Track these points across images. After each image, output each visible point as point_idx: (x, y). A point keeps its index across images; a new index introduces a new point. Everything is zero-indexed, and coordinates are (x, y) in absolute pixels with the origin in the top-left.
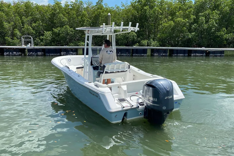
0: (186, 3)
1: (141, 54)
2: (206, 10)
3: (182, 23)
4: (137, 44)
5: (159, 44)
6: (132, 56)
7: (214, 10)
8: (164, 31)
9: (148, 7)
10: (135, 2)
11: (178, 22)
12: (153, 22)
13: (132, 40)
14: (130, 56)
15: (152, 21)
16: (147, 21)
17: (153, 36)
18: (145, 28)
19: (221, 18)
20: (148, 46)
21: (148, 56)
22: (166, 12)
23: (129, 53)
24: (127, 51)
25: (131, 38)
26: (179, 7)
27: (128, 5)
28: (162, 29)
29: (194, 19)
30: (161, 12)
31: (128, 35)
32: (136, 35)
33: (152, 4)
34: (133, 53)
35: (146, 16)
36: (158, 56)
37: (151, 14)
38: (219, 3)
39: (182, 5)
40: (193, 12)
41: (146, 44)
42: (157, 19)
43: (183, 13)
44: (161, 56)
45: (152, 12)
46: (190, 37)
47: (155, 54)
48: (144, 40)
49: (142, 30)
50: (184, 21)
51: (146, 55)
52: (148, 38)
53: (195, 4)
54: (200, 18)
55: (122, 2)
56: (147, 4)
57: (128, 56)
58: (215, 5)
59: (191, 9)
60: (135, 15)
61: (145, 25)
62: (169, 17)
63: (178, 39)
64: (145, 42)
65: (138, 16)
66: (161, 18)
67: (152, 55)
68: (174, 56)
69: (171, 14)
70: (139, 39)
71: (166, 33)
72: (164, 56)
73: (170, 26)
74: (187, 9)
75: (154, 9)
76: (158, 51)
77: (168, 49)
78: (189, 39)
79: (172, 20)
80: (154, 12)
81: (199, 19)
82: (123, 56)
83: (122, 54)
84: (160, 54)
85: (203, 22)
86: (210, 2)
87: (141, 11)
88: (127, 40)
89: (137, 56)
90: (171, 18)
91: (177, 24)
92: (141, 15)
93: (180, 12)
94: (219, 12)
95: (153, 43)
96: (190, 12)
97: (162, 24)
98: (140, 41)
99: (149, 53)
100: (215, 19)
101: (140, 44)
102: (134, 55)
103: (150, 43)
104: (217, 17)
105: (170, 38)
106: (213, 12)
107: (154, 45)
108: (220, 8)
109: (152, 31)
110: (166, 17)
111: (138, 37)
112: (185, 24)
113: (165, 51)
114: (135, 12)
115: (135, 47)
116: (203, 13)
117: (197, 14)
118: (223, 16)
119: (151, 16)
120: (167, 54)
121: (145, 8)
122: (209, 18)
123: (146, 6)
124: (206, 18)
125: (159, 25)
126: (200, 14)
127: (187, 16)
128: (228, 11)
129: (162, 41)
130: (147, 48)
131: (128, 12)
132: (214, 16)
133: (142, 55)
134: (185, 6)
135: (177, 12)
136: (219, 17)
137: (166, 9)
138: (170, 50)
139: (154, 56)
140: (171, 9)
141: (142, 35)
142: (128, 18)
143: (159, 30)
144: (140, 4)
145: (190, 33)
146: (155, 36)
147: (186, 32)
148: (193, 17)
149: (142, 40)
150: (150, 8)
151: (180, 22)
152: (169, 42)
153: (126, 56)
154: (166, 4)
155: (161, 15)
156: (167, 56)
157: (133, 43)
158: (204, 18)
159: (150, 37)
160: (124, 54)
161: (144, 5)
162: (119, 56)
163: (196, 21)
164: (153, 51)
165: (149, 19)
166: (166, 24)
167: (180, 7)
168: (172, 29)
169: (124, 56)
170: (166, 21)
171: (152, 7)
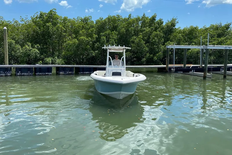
0: (88, 23)
1: (45, 72)
2: (106, 30)
3: (86, 41)
4: (41, 61)
5: (64, 62)
6: (35, 75)
7: (113, 31)
8: (69, 48)
9: (51, 24)
10: (37, 18)
11: (82, 40)
12: (57, 40)
13: (34, 57)
14: (33, 75)
15: (56, 38)
16: (51, 37)
17: (58, 53)
18: (49, 45)
19: (119, 38)
20: (52, 63)
21: (53, 75)
22: (69, 30)
23: (31, 72)
24: (29, 69)
25: (33, 56)
26: (81, 26)
27: (28, 20)
28: (67, 46)
29: (97, 38)
30: (64, 30)
31: (29, 52)
32: (39, 52)
33: (54, 21)
34: (36, 72)
35: (49, 33)
36: (64, 74)
37: (55, 31)
38: (117, 24)
39: (84, 25)
40: (95, 32)
41: (51, 62)
42: (60, 36)
43: (86, 32)
44: (68, 74)
45: (55, 29)
46: (94, 55)
47: (61, 73)
48: (48, 57)
49: (45, 46)
50: (87, 39)
51: (51, 74)
52: (52, 55)
53: (96, 24)
54: (102, 38)
55: (21, 17)
56: (50, 20)
57: (30, 75)
58: (114, 26)
59: (93, 28)
60: (37, 31)
61: (49, 42)
62: (73, 35)
63: (83, 57)
64: (49, 60)
65: (41, 32)
66: (65, 36)
67: (58, 74)
68: (81, 74)
69: (75, 32)
70: (42, 56)
71: (71, 50)
72: (70, 74)
73: (74, 43)
74: (90, 28)
75: (57, 26)
76: (64, 69)
77: (74, 67)
78: (93, 57)
79: (76, 38)
80: (57, 29)
81: (100, 38)
82: (24, 75)
83: (23, 74)
84: (66, 72)
85: (105, 41)
86: (109, 23)
87: (44, 27)
88: (28, 57)
89: (40, 75)
90: (74, 36)
91: (81, 42)
92: (44, 31)
93: (83, 30)
94: (117, 33)
95: (58, 61)
96: (92, 31)
97: (66, 41)
98: (43, 58)
99: (54, 71)
100: (115, 39)
101: (44, 62)
102: (37, 74)
103: (55, 60)
104: (115, 37)
105: (75, 56)
106: (113, 32)
107: (59, 63)
108: (118, 29)
109: (56, 49)
110: (70, 35)
111: (41, 54)
112: (88, 43)
113: (71, 69)
114: (36, 28)
115: (37, 65)
116: (104, 33)
117: (98, 33)
118: (121, 36)
119: (54, 33)
120: (73, 72)
121: (48, 24)
122: (109, 38)
123: (48, 23)
124: (106, 37)
125: (63, 42)
126: (101, 34)
127: (90, 35)
128: (124, 33)
129: (67, 59)
130: (52, 66)
131: (29, 28)
132: (113, 36)
133: (47, 73)
134: (87, 25)
135: (80, 30)
136: (118, 37)
137: (69, 27)
138: (76, 68)
139: (59, 74)
140: (75, 27)
141: (45, 52)
142: (29, 34)
143: (63, 48)
144: (42, 20)
145: (94, 51)
146: (59, 53)
147: (90, 50)
148: (95, 36)
149: (46, 57)
150: (52, 24)
151: (84, 41)
152: (74, 60)
153: (27, 75)
154: (69, 22)
155: (65, 32)
156: (73, 74)
157: (36, 61)
158: (105, 38)
159: (55, 54)
160: (25, 74)
161: (46, 21)
162: (19, 75)
163: (98, 40)
164: (58, 69)
165: (52, 35)
166: (70, 41)
167: (83, 26)
168: (77, 47)
169: (26, 75)
170: (70, 39)
171: (54, 24)
